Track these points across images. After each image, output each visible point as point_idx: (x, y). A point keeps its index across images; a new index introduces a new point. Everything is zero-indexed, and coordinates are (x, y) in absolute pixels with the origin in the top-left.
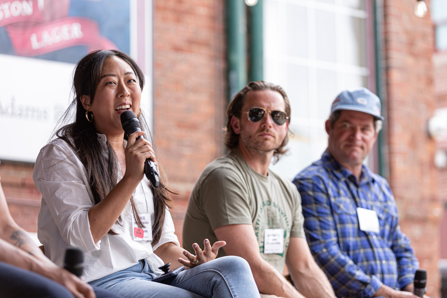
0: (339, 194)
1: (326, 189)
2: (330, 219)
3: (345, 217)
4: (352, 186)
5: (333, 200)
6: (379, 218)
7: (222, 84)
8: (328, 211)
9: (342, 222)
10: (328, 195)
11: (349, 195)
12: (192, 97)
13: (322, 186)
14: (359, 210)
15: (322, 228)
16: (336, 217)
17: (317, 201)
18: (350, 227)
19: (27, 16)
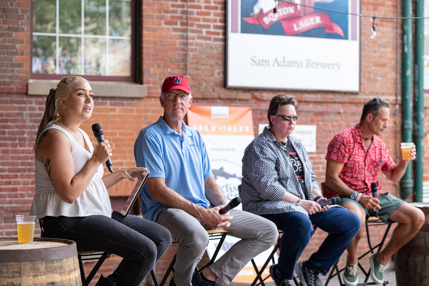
7: (399, 41)
12: (382, 49)
19: (292, 14)
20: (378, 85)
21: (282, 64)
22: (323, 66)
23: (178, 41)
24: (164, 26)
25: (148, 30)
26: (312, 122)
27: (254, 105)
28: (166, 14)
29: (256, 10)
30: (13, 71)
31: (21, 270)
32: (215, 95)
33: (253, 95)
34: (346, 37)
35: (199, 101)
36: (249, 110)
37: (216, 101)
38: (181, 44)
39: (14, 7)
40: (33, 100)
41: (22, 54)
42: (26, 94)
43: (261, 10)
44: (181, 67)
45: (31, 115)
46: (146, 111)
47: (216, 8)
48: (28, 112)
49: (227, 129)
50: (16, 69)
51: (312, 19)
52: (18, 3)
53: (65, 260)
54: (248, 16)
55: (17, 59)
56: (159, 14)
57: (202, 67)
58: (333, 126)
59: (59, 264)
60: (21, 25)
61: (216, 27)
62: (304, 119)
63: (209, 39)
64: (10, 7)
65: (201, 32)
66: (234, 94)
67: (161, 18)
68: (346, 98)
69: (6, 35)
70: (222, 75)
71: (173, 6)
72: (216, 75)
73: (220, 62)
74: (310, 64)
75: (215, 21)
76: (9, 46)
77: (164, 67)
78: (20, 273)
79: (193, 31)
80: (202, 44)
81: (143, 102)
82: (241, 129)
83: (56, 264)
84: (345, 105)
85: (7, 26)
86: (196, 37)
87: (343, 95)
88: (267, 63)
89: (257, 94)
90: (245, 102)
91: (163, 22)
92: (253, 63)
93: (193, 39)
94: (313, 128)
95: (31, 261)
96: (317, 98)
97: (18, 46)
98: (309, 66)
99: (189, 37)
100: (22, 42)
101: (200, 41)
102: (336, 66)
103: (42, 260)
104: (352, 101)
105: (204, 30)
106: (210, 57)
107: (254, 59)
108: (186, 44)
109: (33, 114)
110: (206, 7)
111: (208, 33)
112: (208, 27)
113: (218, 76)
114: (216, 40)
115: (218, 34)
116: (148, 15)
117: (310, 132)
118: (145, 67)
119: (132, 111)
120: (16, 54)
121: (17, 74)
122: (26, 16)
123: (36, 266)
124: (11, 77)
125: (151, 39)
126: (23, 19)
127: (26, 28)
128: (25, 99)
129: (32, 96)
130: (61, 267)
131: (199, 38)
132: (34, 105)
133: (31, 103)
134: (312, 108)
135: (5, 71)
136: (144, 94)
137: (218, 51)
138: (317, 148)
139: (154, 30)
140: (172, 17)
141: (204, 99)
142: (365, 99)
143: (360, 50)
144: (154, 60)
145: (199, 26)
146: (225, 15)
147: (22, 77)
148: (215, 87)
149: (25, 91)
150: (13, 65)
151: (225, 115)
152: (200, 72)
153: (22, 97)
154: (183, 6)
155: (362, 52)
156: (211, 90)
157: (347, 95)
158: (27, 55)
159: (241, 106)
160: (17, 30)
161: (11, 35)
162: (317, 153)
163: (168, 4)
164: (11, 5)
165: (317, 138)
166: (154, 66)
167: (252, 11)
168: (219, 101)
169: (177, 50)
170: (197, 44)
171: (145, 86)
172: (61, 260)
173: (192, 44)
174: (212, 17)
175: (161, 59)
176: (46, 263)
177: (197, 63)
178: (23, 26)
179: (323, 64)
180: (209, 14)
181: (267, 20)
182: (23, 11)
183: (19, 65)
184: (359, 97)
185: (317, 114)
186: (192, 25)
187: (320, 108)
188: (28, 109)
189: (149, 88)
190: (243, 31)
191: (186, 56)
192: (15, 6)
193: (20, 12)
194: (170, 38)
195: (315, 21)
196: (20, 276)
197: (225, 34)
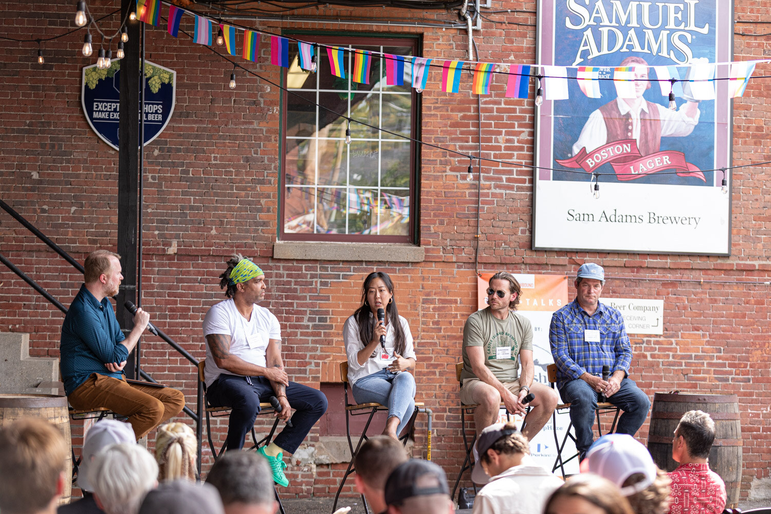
0: (572, 322)
1: (563, 320)
2: (563, 336)
3: (573, 335)
4: (585, 317)
5: (566, 326)
6: (601, 333)
8: (563, 332)
9: (571, 337)
10: (563, 323)
11: (582, 322)
13: (561, 319)
14: (586, 331)
15: (558, 341)
16: (568, 335)
17: (557, 327)
18: (576, 340)
19: (628, 153)
20: (760, 245)
21: (613, 218)
22: (673, 220)
23: (467, 192)
24: (449, 173)
25: (428, 178)
26: (658, 295)
27: (572, 272)
28: (452, 158)
29: (576, 150)
30: (256, 231)
31: (3, 413)
32: (517, 259)
33: (570, 259)
34: (709, 183)
35: (496, 266)
36: (565, 278)
37: (518, 266)
38: (471, 195)
39: (259, 156)
40: (281, 264)
41: (268, 211)
42: (272, 258)
43: (584, 148)
44: (472, 223)
45: (278, 283)
46: (423, 279)
47: (522, 149)
48: (274, 279)
49: (531, 302)
50: (260, 228)
51: (657, 160)
52: (264, 150)
53: (43, 409)
54: (564, 157)
55: (262, 216)
56: (442, 159)
57: (501, 224)
58: (690, 301)
59: (37, 411)
60: (267, 177)
61: (520, 173)
62: (646, 291)
63: (512, 188)
64: (255, 155)
65: (501, 179)
66: (544, 258)
67: (446, 163)
68: (711, 263)
69: (248, 189)
70: (527, 234)
71: (461, 148)
72: (519, 234)
73: (526, 217)
74: (654, 218)
75: (520, 165)
76: (253, 201)
77: (447, 225)
78: (2, 416)
79: (487, 179)
80: (502, 194)
81: (419, 268)
82: (551, 302)
83: (33, 411)
84: (709, 272)
85: (251, 178)
86: (492, 186)
87: (705, 259)
88: (591, 217)
89: (577, 258)
90: (560, 268)
91: (448, 168)
92: (571, 218)
93: (490, 188)
94: (660, 303)
95: (12, 407)
96: (667, 263)
97: (263, 201)
98: (652, 220)
99: (481, 186)
100: (268, 196)
101: (498, 191)
102: (692, 221)
103: (21, 407)
104: (719, 267)
105: (504, 177)
106: (512, 211)
107: (571, 212)
108: (478, 195)
109: (280, 281)
110: (507, 148)
111: (508, 180)
112: (511, 172)
113: (522, 235)
114: (519, 189)
115: (524, 181)
116: (429, 160)
117: (655, 309)
118: (422, 224)
119: (406, 278)
120: (260, 210)
121: (262, 234)
122: (273, 166)
123: (16, 411)
124: (254, 238)
125: (432, 189)
126: (271, 169)
127: (273, 179)
128: (271, 264)
129: (279, 260)
130: (39, 414)
131: (496, 187)
132: (281, 271)
133: (278, 268)
134: (658, 277)
135: (247, 231)
136: (421, 258)
137: (523, 203)
138: (666, 329)
139: (436, 178)
140: (459, 162)
141: (501, 264)
142: (737, 264)
143: (731, 199)
144: (435, 215)
145: (496, 172)
146: (533, 158)
147: (268, 238)
148: (518, 249)
149: (270, 255)
150: (257, 224)
151: (530, 285)
152: (498, 230)
153: (268, 262)
154: (476, 148)
155: (734, 202)
156: (512, 253)
157: (711, 259)
158: (273, 212)
159: (554, 274)
160: (262, 182)
161: (254, 189)
162: (665, 336)
163: (455, 145)
164: (256, 153)
165: (665, 316)
166: (435, 224)
167: (571, 151)
168: (523, 267)
169: (467, 202)
170: (494, 195)
171: (423, 247)
172: (39, 408)
173: (487, 195)
174: (514, 160)
175: (444, 215)
176: (24, 410)
177: (494, 219)
178: (268, 178)
179: (673, 219)
180: (511, 156)
181: (590, 162)
182: (270, 160)
183: (265, 224)
184: (729, 262)
185: (665, 284)
186: (488, 171)
187: (670, 277)
188: (274, 275)
189: (427, 251)
190: (556, 178)
191: (477, 209)
192: (260, 154)
193: (266, 162)
194: (457, 188)
195: (662, 161)
196: (2, 419)
197: (533, 181)
